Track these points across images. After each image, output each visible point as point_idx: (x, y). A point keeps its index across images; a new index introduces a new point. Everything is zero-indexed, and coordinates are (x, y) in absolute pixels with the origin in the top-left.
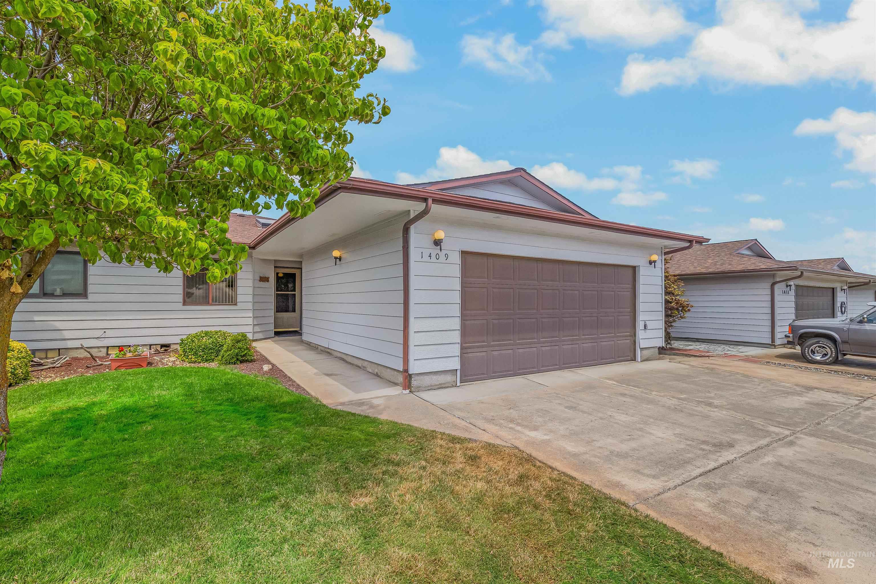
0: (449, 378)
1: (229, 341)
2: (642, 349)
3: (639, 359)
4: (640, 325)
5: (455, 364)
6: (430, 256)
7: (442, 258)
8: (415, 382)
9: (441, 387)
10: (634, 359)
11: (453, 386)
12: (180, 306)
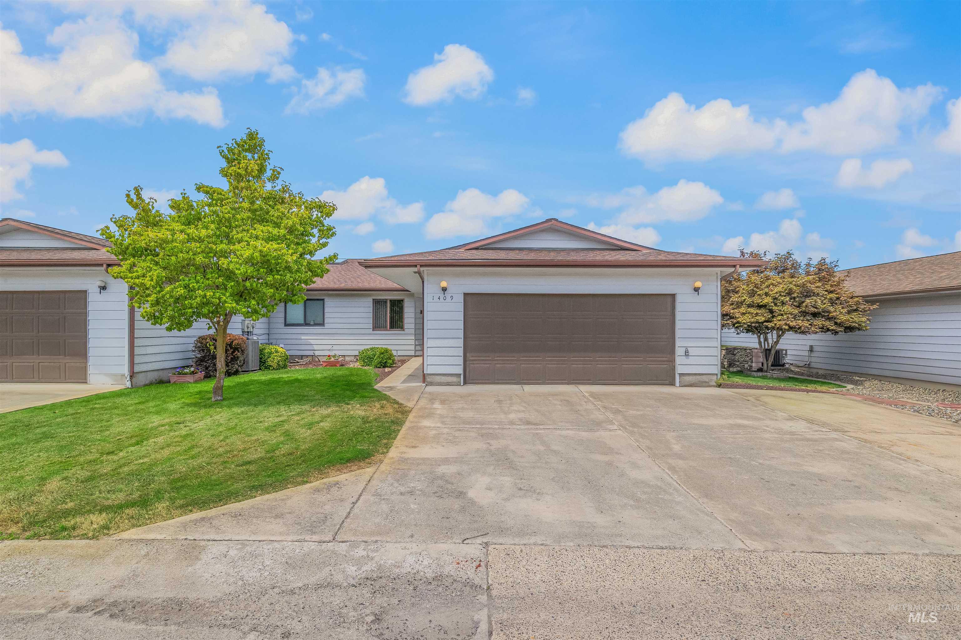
0: (454, 379)
1: (378, 353)
2: (681, 375)
3: (677, 384)
4: (679, 351)
5: (459, 370)
6: (439, 298)
7: (448, 299)
8: (428, 379)
9: (448, 384)
10: (672, 384)
11: (458, 385)
12: (371, 331)
